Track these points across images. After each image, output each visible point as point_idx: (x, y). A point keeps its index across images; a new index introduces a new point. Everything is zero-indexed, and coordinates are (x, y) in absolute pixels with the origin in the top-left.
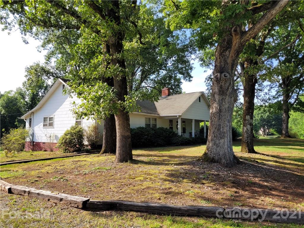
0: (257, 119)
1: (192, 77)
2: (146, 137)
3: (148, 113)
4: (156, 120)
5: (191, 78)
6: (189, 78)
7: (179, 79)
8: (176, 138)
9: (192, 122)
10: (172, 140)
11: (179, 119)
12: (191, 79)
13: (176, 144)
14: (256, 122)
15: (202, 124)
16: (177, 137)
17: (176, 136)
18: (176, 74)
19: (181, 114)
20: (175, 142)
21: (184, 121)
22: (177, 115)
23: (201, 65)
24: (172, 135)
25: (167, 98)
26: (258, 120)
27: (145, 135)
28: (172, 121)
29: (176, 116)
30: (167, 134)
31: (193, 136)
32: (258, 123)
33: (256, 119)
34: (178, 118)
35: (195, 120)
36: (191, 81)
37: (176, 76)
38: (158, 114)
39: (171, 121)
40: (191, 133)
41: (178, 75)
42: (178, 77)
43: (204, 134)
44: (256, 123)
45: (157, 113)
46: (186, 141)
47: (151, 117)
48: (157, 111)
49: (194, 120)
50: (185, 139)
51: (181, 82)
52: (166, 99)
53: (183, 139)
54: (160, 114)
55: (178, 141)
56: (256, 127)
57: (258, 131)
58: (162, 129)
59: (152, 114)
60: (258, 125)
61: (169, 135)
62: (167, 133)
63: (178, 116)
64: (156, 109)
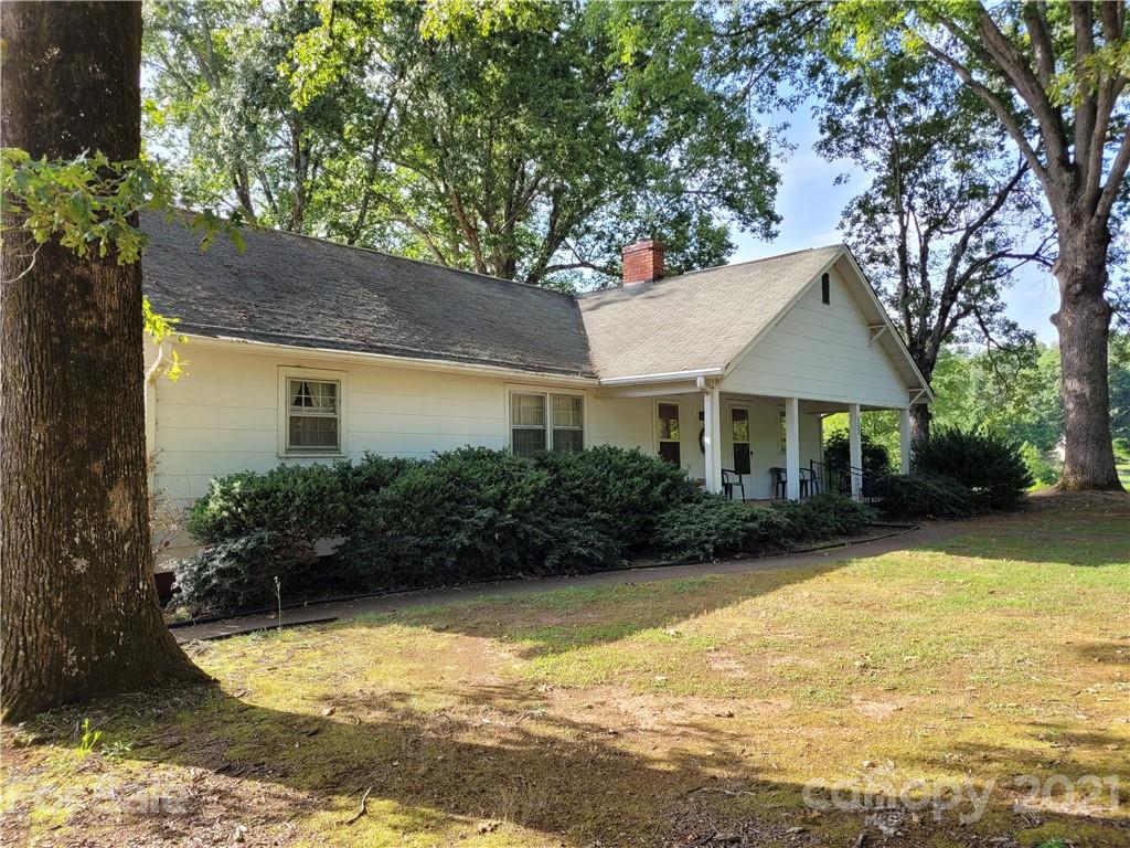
0: (1044, 400)
1: (778, 220)
2: (487, 513)
3: (526, 368)
4: (577, 404)
5: (774, 224)
6: (767, 225)
7: (723, 233)
8: (689, 512)
9: (783, 414)
10: (664, 525)
11: (707, 398)
12: (774, 227)
13: (688, 553)
14: (1042, 411)
15: (833, 425)
16: (698, 502)
17: (688, 500)
18: (708, 208)
19: (717, 370)
20: (682, 537)
21: (739, 410)
22: (698, 372)
23: (820, 147)
24: (663, 494)
25: (650, 293)
26: (1048, 402)
27: (483, 504)
28: (671, 408)
29: (692, 382)
30: (632, 487)
31: (793, 492)
32: (1052, 417)
33: (1041, 400)
34: (702, 393)
35: (801, 401)
36: (776, 235)
37: (705, 221)
38: (592, 375)
39: (668, 412)
40: (778, 474)
41: (715, 209)
42: (716, 224)
43: (853, 477)
44: (1043, 414)
45: (585, 368)
46: (749, 531)
47: (549, 391)
48: (586, 360)
49: (796, 403)
50: (746, 520)
51: (730, 246)
52: (642, 296)
53: (732, 516)
54: (601, 374)
55: (698, 534)
56: (1043, 433)
57: (1050, 448)
58: (604, 456)
59: (554, 371)
60: (1051, 423)
61: (645, 492)
62: (636, 479)
63: (700, 382)
64: (585, 346)
